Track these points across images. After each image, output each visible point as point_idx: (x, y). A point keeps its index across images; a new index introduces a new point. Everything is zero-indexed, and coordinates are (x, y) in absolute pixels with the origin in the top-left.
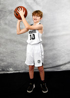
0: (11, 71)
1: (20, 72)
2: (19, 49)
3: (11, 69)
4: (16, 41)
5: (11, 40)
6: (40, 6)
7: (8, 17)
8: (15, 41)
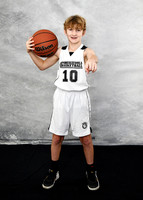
0: (12, 140)
1: (32, 143)
2: (31, 95)
3: (13, 137)
4: (27, 80)
5: (15, 77)
6: (80, 7)
7: (12, 28)
8: (24, 79)
